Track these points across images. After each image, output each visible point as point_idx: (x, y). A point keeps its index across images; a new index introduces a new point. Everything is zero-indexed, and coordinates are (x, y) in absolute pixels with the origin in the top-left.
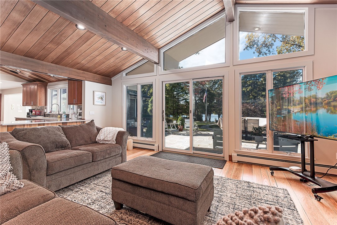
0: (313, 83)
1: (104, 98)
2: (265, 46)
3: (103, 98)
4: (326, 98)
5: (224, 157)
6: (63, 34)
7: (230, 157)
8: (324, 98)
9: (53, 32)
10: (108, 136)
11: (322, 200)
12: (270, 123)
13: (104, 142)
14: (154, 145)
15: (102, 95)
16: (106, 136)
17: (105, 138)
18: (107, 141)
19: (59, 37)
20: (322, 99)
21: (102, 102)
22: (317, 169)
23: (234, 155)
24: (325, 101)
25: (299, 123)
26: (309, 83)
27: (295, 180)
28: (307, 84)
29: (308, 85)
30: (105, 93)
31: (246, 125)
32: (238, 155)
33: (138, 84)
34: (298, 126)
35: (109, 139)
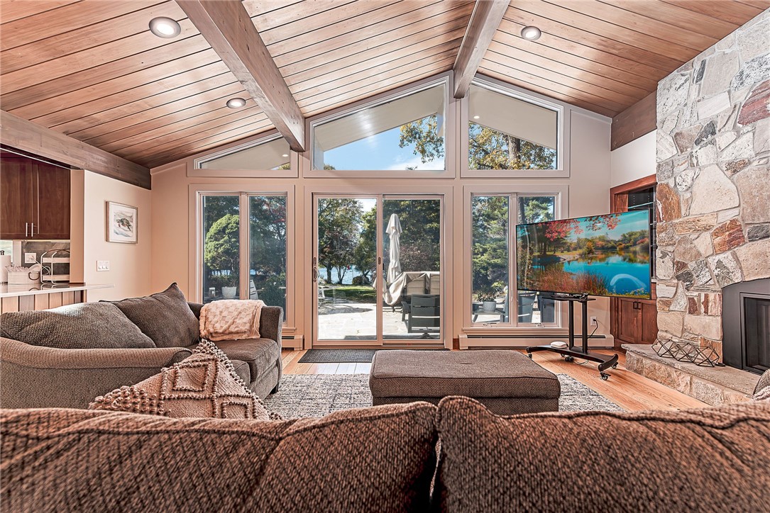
0: (602, 219)
1: (133, 224)
2: (430, 141)
3: (131, 223)
4: (622, 241)
5: (443, 344)
6: (96, 32)
7: (456, 343)
8: (619, 241)
9: (69, 18)
10: (238, 321)
11: (609, 378)
12: (519, 278)
13: (226, 337)
14: (292, 338)
15: (130, 215)
16: (231, 321)
17: (229, 326)
18: (237, 333)
19: (76, 37)
20: (615, 242)
21: (129, 233)
22: (591, 343)
23: (463, 337)
24: (621, 244)
25: (575, 277)
26: (593, 219)
27: (561, 361)
28: (591, 220)
29: (592, 222)
30: (137, 209)
31: (427, 286)
32: (469, 337)
33: (241, 192)
34: (574, 281)
35: (243, 328)
